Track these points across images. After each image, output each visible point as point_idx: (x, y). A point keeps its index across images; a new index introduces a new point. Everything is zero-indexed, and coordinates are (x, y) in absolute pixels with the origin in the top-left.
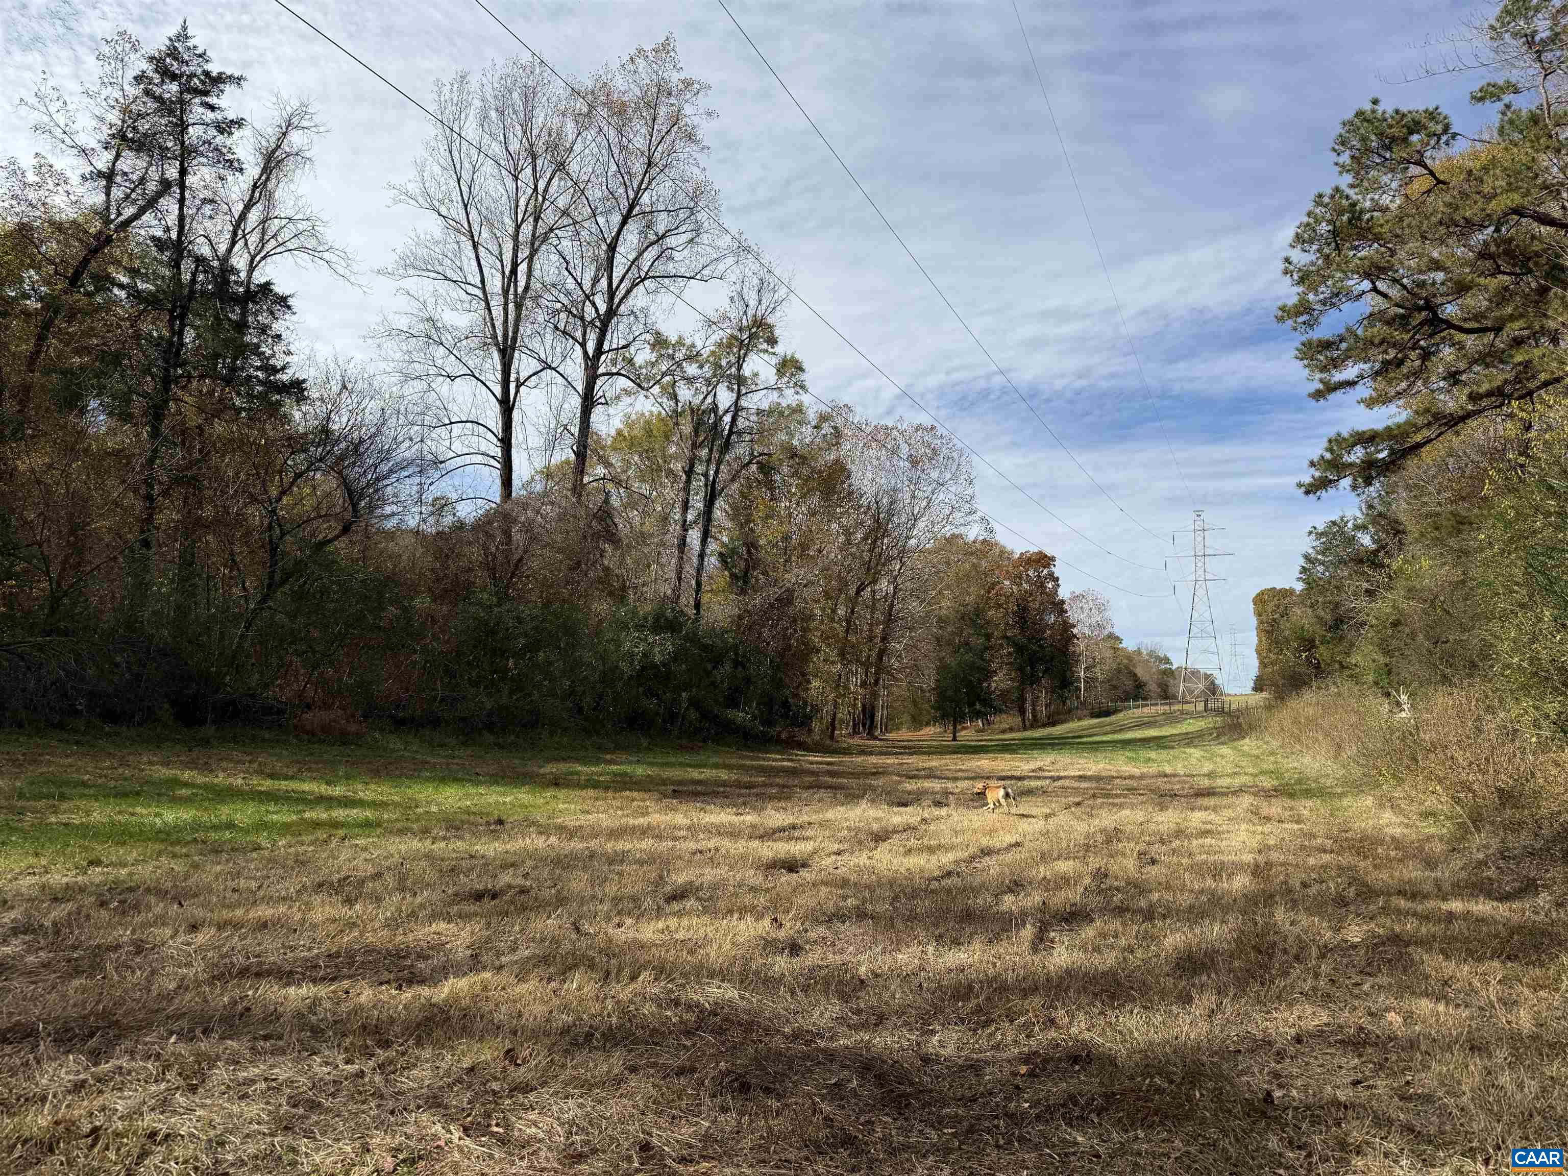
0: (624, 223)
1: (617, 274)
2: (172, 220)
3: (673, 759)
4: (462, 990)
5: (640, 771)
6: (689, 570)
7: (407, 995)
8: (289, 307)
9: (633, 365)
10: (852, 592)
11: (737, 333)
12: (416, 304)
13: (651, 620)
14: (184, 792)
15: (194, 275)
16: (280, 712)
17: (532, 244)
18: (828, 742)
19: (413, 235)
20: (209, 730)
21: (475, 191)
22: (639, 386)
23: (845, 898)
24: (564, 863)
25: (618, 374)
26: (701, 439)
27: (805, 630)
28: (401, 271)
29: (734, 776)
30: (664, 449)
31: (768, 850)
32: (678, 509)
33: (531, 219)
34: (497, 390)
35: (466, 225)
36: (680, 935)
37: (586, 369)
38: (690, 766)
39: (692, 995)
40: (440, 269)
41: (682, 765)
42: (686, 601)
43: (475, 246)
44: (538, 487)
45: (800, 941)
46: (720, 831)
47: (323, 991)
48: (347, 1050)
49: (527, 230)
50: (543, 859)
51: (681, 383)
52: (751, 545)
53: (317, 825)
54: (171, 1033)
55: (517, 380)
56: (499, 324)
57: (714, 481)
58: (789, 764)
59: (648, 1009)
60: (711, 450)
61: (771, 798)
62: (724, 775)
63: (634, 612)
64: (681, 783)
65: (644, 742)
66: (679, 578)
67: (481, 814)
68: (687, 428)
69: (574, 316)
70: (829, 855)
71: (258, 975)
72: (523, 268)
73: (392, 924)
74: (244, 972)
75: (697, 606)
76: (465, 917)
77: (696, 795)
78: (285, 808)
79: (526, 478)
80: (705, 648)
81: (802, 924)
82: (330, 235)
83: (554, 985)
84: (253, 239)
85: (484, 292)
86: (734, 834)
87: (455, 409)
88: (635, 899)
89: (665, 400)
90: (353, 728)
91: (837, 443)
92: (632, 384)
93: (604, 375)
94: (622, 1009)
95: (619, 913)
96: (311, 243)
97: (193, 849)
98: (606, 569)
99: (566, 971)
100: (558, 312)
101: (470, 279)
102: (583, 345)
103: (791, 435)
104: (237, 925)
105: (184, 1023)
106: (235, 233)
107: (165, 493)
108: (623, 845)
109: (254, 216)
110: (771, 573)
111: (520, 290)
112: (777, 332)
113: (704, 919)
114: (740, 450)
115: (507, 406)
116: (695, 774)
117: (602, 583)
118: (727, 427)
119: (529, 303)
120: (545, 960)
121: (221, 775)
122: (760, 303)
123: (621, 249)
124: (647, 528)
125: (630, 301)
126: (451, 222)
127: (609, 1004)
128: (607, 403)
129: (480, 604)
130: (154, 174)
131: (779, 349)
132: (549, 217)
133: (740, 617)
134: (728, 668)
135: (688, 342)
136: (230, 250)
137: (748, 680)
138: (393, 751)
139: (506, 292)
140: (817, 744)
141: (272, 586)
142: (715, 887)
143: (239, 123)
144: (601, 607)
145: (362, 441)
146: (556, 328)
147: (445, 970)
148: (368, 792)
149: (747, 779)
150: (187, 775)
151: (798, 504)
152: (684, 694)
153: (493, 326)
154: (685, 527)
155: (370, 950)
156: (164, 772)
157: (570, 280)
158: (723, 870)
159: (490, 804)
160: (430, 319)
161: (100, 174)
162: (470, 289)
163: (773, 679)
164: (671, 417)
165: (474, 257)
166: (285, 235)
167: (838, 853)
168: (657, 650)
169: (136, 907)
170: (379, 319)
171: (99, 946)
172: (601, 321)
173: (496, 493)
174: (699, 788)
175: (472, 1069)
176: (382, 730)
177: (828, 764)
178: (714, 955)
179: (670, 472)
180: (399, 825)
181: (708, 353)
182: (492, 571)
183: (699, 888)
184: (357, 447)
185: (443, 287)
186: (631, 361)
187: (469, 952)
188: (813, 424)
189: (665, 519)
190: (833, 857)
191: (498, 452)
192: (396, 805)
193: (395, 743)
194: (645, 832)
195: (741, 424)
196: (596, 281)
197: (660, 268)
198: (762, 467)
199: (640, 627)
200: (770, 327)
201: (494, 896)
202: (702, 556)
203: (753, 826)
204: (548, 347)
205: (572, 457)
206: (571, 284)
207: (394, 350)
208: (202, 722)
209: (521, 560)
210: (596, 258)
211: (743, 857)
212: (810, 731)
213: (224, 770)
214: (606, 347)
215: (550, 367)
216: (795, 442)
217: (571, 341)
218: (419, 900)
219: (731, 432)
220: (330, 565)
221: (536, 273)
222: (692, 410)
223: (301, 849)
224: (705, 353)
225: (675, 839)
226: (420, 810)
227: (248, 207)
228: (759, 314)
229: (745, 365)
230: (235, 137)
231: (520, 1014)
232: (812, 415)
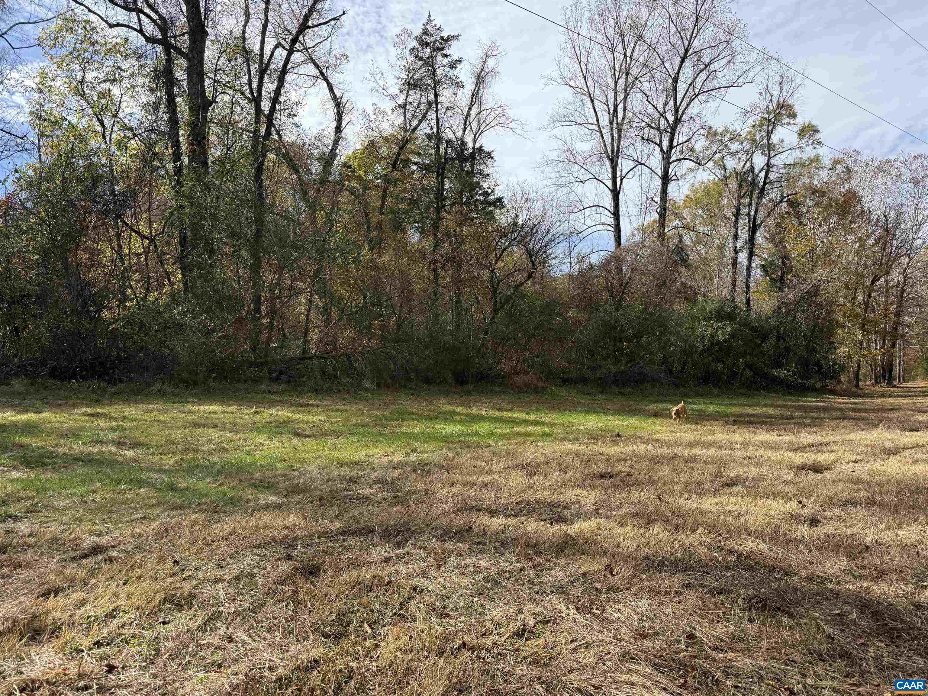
0: (683, 61)
1: (679, 97)
2: (433, 122)
3: (735, 402)
4: (585, 528)
5: (711, 408)
6: (741, 279)
7: (555, 528)
8: (492, 158)
9: (695, 151)
10: (868, 283)
11: (766, 116)
12: (560, 142)
13: (714, 313)
14: (457, 417)
15: (446, 150)
16: (504, 377)
17: (626, 91)
18: (854, 389)
19: (556, 102)
20: (470, 387)
21: (590, 67)
22: (699, 164)
23: (858, 491)
24: (655, 460)
25: (684, 159)
26: (744, 191)
27: (829, 313)
28: (552, 125)
29: (778, 412)
30: (719, 202)
31: (799, 458)
32: (731, 240)
33: (624, 75)
34: (610, 184)
35: (586, 89)
36: (729, 508)
37: (663, 160)
38: (746, 405)
39: (732, 544)
40: (572, 119)
41: (741, 405)
42: (740, 299)
43: (592, 100)
44: (637, 238)
45: (819, 518)
46: (764, 445)
47: (510, 521)
48: (518, 555)
49: (621, 82)
50: (642, 457)
51: (728, 158)
52: (785, 258)
53: (519, 434)
54: (434, 537)
55: (621, 176)
56: (608, 144)
57: (755, 218)
58: (822, 404)
59: (702, 550)
60: (751, 198)
61: (805, 425)
62: (771, 411)
63: (704, 310)
64: (740, 416)
65: (716, 391)
66: (734, 285)
67: (608, 431)
68: (734, 186)
69: (654, 128)
70: (848, 463)
71: (479, 510)
72: (620, 107)
73: (553, 489)
74: (472, 509)
75: (748, 302)
76: (593, 487)
77: (750, 423)
78: (504, 426)
79: (629, 233)
80: (754, 329)
81: (821, 506)
82: (511, 113)
83: (641, 530)
84: (474, 125)
85: (599, 127)
86: (775, 447)
87: (586, 200)
88: (700, 484)
89: (717, 170)
90: (541, 384)
91: (849, 178)
92: (694, 164)
93: (674, 161)
94: (684, 549)
95: (689, 492)
96: (502, 120)
97: (458, 446)
98: (684, 284)
99: (650, 523)
100: (643, 128)
101: (590, 121)
102: (660, 145)
103: (811, 178)
104: (472, 484)
105: (440, 532)
106: (465, 124)
107: (443, 267)
108: (695, 451)
109: (473, 112)
110: (801, 275)
111: (620, 120)
112: (797, 109)
113: (746, 499)
114: (774, 194)
115: (615, 193)
116: (750, 410)
117: (680, 293)
118: (762, 180)
119: (625, 127)
120: (636, 515)
121: (475, 409)
122: (781, 91)
123: (681, 78)
124: (711, 255)
125: (689, 111)
126: (577, 89)
127: (677, 545)
128: (678, 179)
129: (605, 312)
130: (424, 100)
131: (800, 120)
132: (634, 71)
133: (780, 307)
134: (772, 341)
135: (731, 129)
136: (464, 133)
137: (788, 349)
138: (562, 397)
139: (611, 123)
140: (845, 391)
141: (495, 311)
142: (758, 479)
143: (459, 61)
144: (681, 307)
145: (535, 226)
146: (643, 138)
147: (578, 516)
148: (547, 417)
149: (789, 413)
150: (459, 409)
151: (820, 226)
152: (741, 360)
153: (605, 146)
154: (736, 251)
155: (537, 502)
156: (450, 408)
157: (650, 106)
158: (764, 470)
159: (614, 426)
160: (569, 150)
161: (400, 106)
162: (591, 127)
163: (807, 347)
164: (722, 180)
165: (591, 107)
166: (490, 118)
167: (856, 462)
168: (720, 332)
169: (428, 473)
170: (541, 156)
171: (409, 491)
172: (671, 128)
173: (611, 245)
174: (752, 419)
175: (585, 574)
176: (556, 385)
177: (851, 403)
178: (750, 521)
179: (725, 217)
180: (562, 436)
181: (746, 133)
182: (610, 291)
183: (746, 479)
184: (532, 229)
185: (575, 129)
186: (692, 149)
187: (594, 507)
188: (829, 167)
189: (721, 248)
190: (851, 464)
191: (612, 221)
192: (561, 424)
193: (563, 392)
194: (711, 445)
195: (772, 176)
196: (666, 104)
197: (708, 86)
198: (791, 204)
199: (707, 319)
200: (791, 107)
201: (611, 477)
202: (749, 269)
203: (790, 443)
204: (638, 150)
205: (657, 217)
206: (650, 109)
207: (551, 172)
208: (467, 383)
209: (627, 283)
210: (665, 90)
211: (780, 463)
212: (839, 382)
213: (477, 406)
214: (675, 143)
215: (641, 164)
216: (815, 182)
217: (653, 145)
218: (568, 476)
219: (765, 183)
220: (523, 297)
221: (629, 108)
222: (737, 174)
223: (510, 447)
224: (743, 133)
225: (731, 449)
226: (575, 428)
227: (470, 108)
228: (781, 99)
229: (772, 136)
230: (458, 69)
231: (619, 545)
232: (827, 162)
